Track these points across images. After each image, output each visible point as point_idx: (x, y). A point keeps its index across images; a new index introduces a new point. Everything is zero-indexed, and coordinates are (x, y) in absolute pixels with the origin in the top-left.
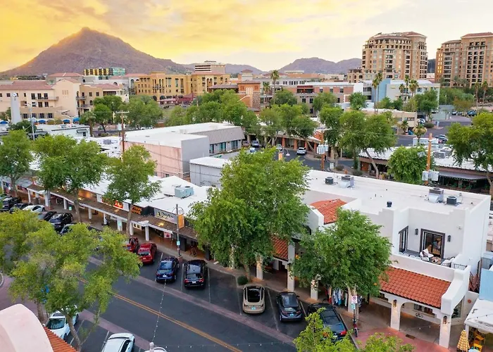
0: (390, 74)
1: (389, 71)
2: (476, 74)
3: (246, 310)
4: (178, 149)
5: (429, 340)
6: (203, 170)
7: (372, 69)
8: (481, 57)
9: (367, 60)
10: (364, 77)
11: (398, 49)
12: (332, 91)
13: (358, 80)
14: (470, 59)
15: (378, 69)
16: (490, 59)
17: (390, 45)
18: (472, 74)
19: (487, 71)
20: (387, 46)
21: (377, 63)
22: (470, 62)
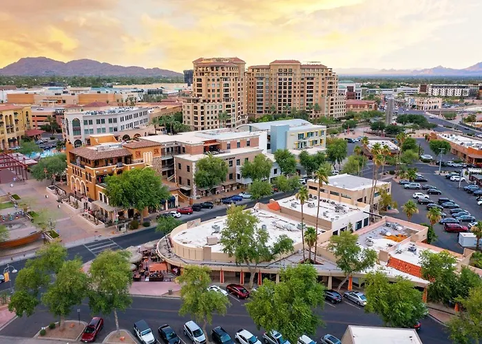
1: (226, 100)
2: (287, 98)
7: (212, 99)
8: (290, 83)
9: (203, 88)
10: (206, 108)
11: (232, 77)
12: (239, 145)
13: (199, 110)
14: (280, 84)
15: (216, 98)
16: (297, 85)
17: (225, 72)
18: (283, 98)
19: (295, 96)
20: (223, 74)
21: (216, 93)
22: (280, 88)
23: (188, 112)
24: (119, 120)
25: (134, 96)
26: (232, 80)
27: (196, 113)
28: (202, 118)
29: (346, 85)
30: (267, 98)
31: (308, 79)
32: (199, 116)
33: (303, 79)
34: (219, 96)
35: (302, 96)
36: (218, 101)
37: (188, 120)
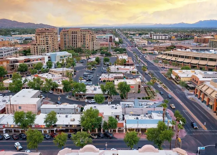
0: (47, 45)
1: (47, 44)
2: (75, 43)
3: (95, 138)
4: (35, 105)
5: (122, 132)
6: (46, 110)
7: (41, 44)
8: (76, 37)
9: (38, 40)
10: (38, 47)
11: (49, 36)
12: (37, 60)
13: (36, 48)
14: (72, 37)
15: (43, 44)
16: (79, 38)
17: (46, 34)
18: (74, 43)
19: (78, 42)
20: (45, 35)
21: (43, 42)
22: (73, 39)
23: (32, 49)
24: (3, 52)
25: (17, 42)
26: (49, 37)
27: (35, 49)
28: (37, 51)
29: (109, 36)
30: (68, 42)
31: (83, 35)
32: (36, 50)
33: (81, 35)
34: (44, 43)
35: (81, 42)
36: (44, 45)
37: (32, 52)
